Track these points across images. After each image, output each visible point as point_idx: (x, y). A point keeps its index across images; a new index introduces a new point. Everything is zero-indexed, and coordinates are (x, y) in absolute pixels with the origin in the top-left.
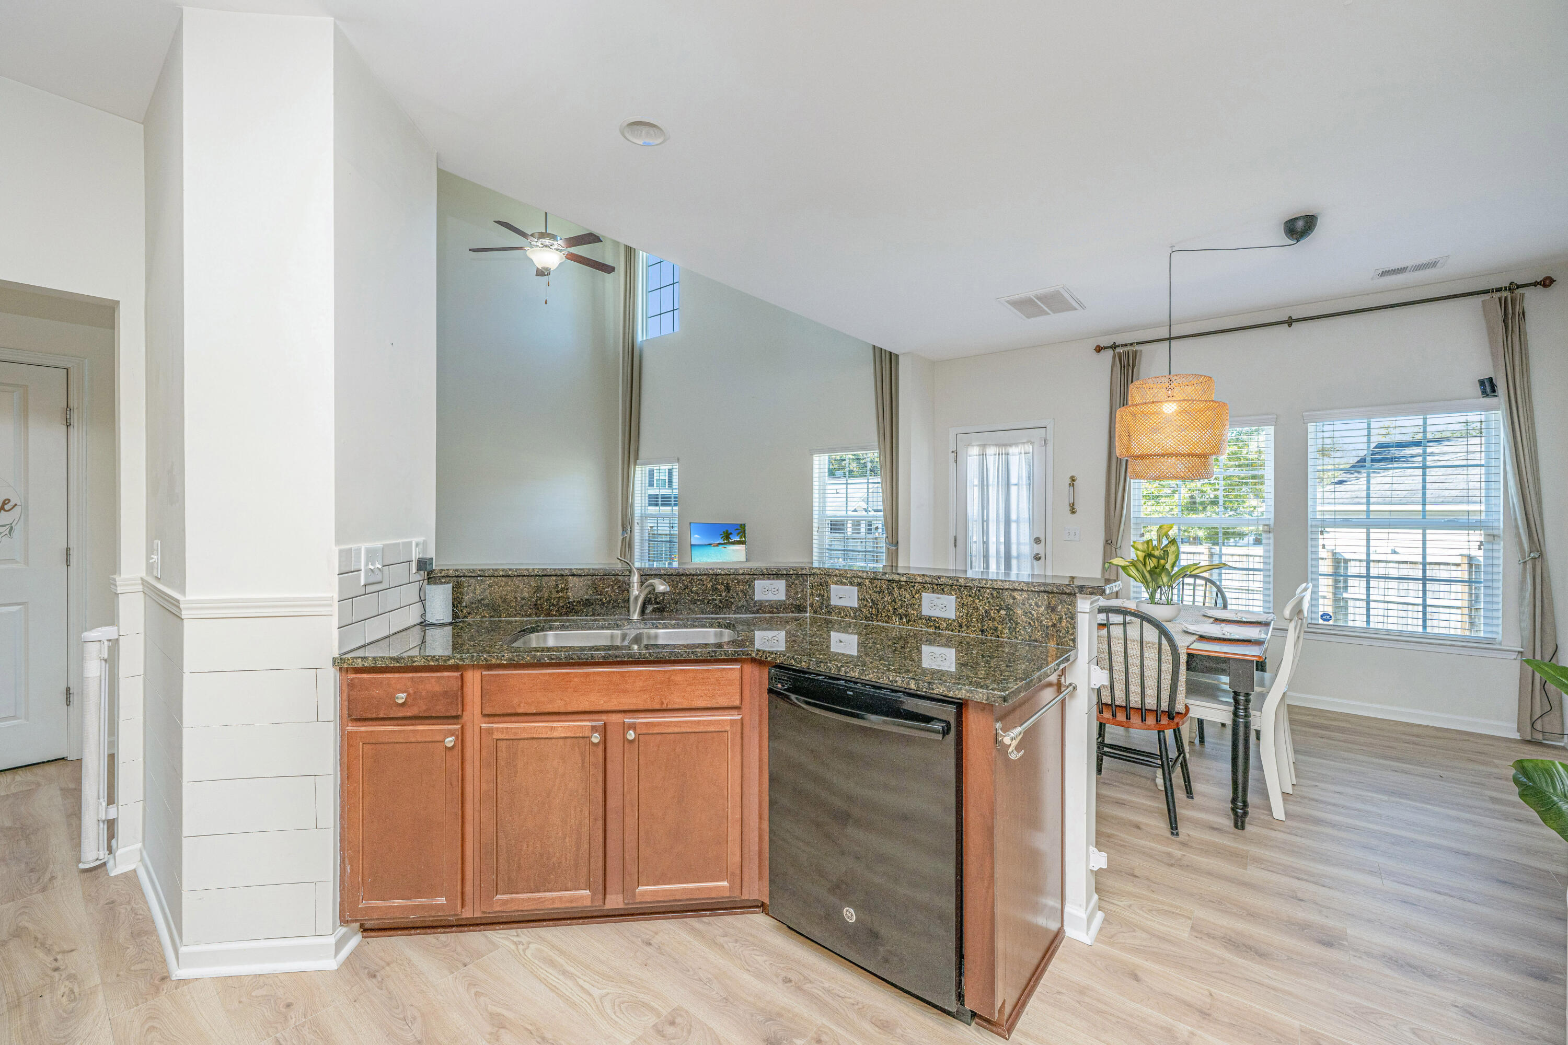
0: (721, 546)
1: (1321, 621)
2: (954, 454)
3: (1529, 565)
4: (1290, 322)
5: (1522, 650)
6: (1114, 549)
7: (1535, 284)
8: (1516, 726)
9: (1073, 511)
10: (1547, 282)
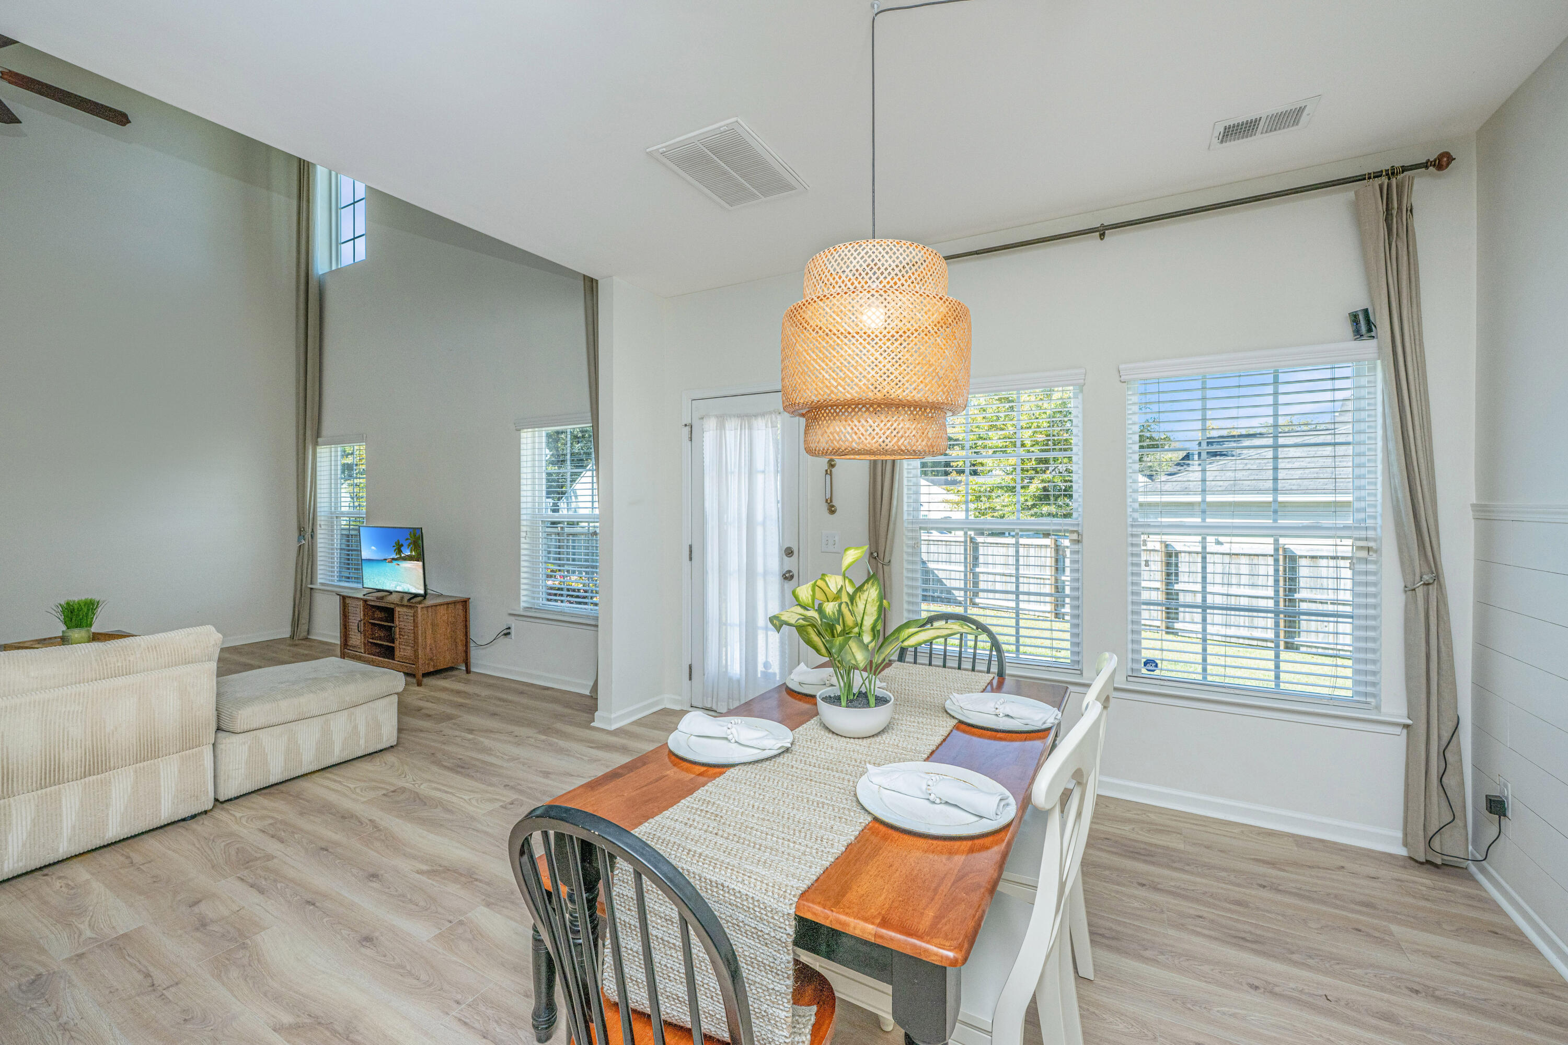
0: (395, 563)
1: (1144, 671)
2: (688, 428)
3: (1420, 592)
4: (1102, 232)
5: (1410, 722)
6: (880, 566)
7: (1426, 165)
8: (1400, 835)
9: (832, 510)
10: (1442, 162)
